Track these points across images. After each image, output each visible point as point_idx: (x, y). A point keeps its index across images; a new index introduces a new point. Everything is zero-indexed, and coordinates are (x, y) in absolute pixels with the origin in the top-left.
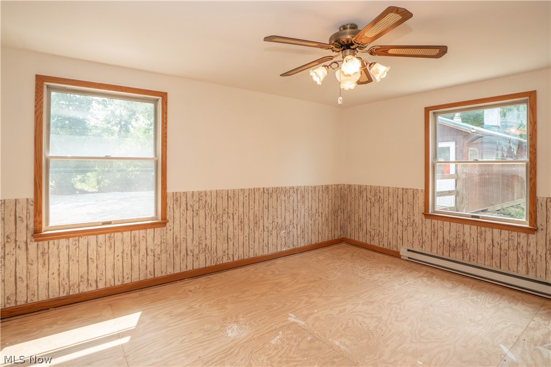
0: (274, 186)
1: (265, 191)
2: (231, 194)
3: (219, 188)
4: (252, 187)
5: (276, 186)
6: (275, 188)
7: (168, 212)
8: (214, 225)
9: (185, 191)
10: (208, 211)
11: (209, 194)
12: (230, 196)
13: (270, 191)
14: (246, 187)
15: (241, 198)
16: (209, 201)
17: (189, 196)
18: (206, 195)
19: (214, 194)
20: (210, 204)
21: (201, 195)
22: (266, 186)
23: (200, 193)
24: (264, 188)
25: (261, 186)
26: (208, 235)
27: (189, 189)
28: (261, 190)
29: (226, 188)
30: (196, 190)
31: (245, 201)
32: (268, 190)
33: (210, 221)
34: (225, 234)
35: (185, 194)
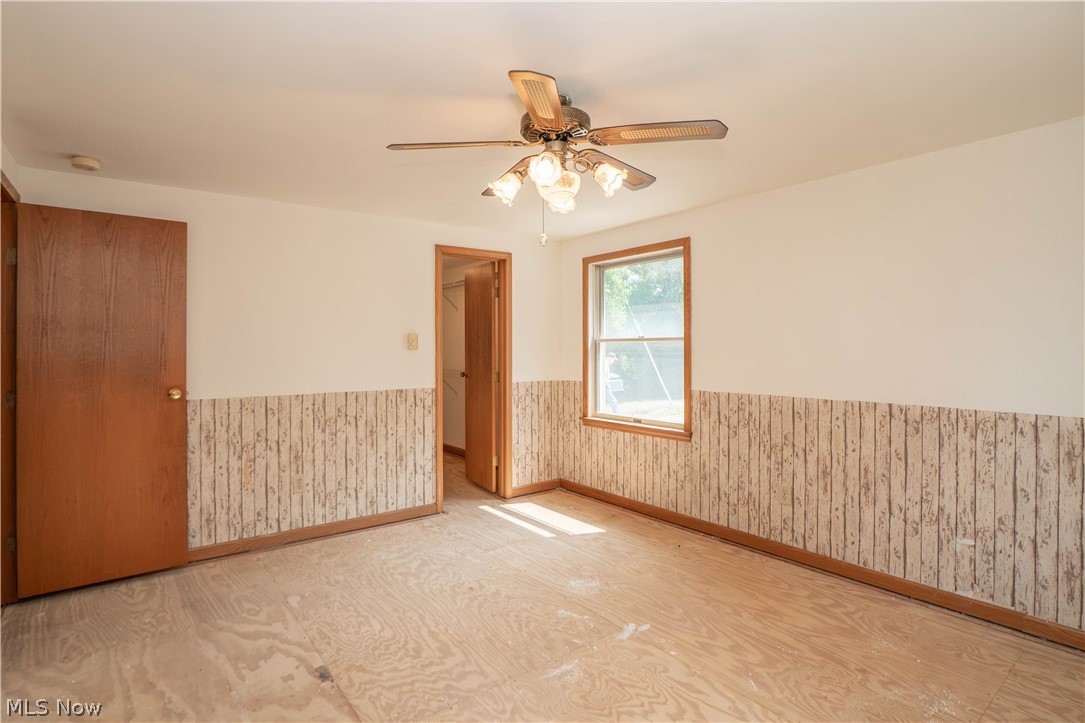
0: (926, 404)
1: (896, 412)
2: (800, 408)
3: (776, 392)
4: (854, 398)
5: (936, 405)
6: (931, 409)
7: (693, 421)
8: (765, 462)
9: (716, 391)
10: (755, 431)
11: (755, 401)
12: (800, 411)
13: (914, 415)
14: (839, 396)
15: (825, 420)
16: (756, 414)
17: (723, 400)
18: (750, 403)
19: (765, 404)
20: (758, 419)
21: (742, 402)
22: (899, 400)
23: (740, 398)
24: (890, 406)
25: (883, 399)
26: (754, 474)
27: (723, 389)
28: (883, 410)
29: (789, 393)
30: (733, 391)
31: (835, 429)
32: (904, 411)
33: (757, 453)
34: (788, 484)
35: (717, 395)
